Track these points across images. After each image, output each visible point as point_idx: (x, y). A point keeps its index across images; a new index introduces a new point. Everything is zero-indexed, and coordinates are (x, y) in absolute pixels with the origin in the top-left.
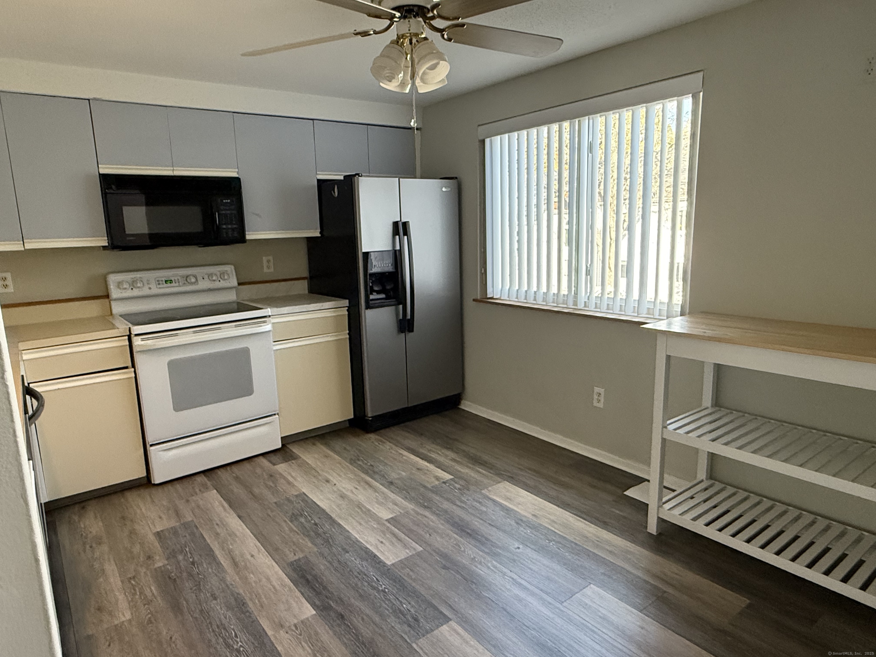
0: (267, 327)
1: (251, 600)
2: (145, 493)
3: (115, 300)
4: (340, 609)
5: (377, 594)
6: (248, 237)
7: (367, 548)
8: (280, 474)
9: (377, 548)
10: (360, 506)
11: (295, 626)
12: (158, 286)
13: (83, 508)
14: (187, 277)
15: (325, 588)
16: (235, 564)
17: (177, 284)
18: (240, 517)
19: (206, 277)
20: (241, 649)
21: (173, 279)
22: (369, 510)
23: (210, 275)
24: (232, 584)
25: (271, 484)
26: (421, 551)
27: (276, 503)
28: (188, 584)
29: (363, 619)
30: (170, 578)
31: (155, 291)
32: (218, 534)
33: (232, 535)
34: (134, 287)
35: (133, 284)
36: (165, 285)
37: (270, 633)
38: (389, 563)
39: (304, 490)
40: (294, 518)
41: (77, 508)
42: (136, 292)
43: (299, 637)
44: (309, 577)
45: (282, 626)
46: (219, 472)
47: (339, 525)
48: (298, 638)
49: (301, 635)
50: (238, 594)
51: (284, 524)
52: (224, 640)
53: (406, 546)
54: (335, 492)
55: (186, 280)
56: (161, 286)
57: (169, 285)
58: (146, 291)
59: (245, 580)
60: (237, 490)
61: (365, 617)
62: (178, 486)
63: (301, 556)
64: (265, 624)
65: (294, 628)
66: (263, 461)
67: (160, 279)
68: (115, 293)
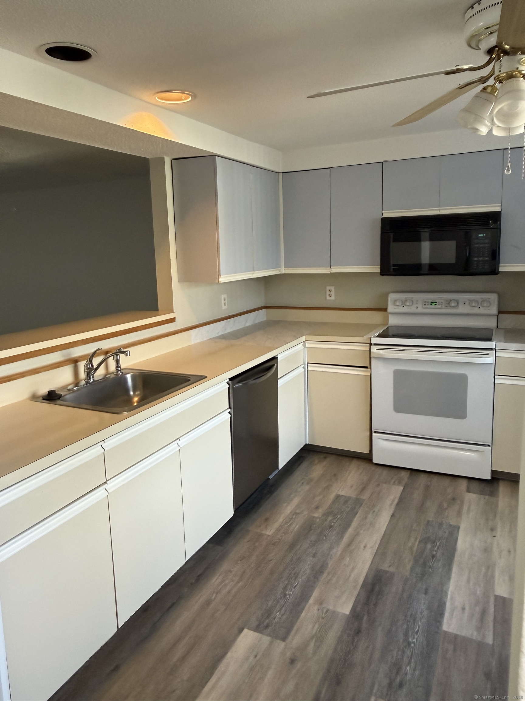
0: (489, 359)
1: (329, 573)
2: (363, 465)
3: (392, 313)
4: (364, 625)
5: (401, 641)
6: (501, 269)
7: (445, 604)
8: (462, 502)
9: (453, 611)
10: (490, 567)
11: (327, 611)
12: (425, 307)
13: (325, 458)
14: (450, 301)
15: (376, 605)
16: (349, 545)
17: (440, 306)
18: (393, 515)
19: (467, 303)
20: (288, 596)
21: (437, 301)
22: (493, 577)
23: (471, 301)
24: (332, 555)
25: (445, 505)
26: (488, 644)
27: (428, 521)
28: (313, 538)
29: (368, 647)
30: (311, 527)
31: (420, 310)
32: (366, 518)
33: (372, 524)
34: (405, 305)
35: (404, 303)
36: (430, 306)
37: (311, 601)
38: (445, 627)
39: (463, 526)
40: (425, 540)
41: (322, 456)
42: (405, 309)
43: (321, 619)
44: (377, 588)
45: (321, 604)
46: (423, 475)
47: (450, 570)
48: (318, 619)
49: (323, 618)
50: (327, 564)
51: (412, 540)
52: (288, 584)
53: (480, 628)
54: (486, 542)
55: (449, 304)
56: (427, 306)
57: (433, 306)
58: (413, 309)
59: (342, 557)
60: (417, 495)
61: (371, 646)
62: (385, 472)
63: (392, 569)
64: (316, 594)
65: (325, 611)
66: (464, 484)
67: (427, 301)
68: (391, 308)
